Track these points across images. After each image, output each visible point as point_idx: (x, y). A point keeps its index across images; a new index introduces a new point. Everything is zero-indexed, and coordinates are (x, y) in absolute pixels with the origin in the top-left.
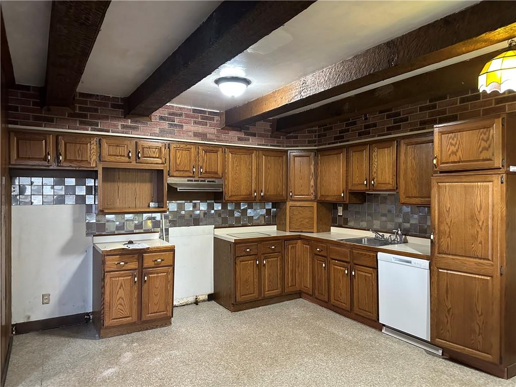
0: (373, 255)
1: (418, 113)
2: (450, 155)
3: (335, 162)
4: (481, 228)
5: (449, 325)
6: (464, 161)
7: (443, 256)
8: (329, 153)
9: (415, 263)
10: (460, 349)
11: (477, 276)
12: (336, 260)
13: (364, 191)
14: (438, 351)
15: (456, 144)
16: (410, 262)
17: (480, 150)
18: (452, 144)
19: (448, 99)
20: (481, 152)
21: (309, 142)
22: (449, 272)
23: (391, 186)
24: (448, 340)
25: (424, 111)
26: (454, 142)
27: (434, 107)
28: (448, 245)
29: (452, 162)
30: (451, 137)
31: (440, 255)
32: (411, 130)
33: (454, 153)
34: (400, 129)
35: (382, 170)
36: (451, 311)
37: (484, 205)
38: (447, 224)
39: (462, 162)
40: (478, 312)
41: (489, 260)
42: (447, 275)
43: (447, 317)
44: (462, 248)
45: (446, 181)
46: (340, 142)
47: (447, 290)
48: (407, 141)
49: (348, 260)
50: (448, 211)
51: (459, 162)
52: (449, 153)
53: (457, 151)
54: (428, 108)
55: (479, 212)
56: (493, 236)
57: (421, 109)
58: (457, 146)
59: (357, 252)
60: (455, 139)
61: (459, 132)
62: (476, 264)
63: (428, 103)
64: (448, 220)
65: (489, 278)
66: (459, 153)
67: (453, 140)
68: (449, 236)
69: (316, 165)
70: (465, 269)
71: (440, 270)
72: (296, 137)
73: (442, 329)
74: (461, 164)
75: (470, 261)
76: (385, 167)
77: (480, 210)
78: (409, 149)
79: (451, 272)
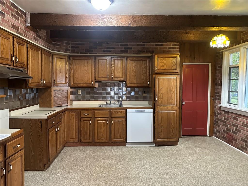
0: (124, 111)
1: (137, 46)
2: (161, 67)
3: (85, 64)
4: (173, 94)
5: (162, 132)
6: (167, 69)
7: (160, 106)
8: (80, 59)
9: (146, 111)
10: (166, 140)
11: (171, 112)
12: (99, 118)
13: (101, 81)
14: (154, 144)
15: (164, 62)
16: (144, 111)
17: (172, 65)
18: (162, 62)
19: (150, 43)
20: (173, 66)
21: (66, 50)
22: (162, 112)
23: (122, 78)
24: (162, 138)
25: (140, 46)
26: (163, 61)
27: (144, 45)
28: (162, 102)
29: (162, 69)
30: (162, 59)
31: (159, 106)
32: (134, 54)
33: (163, 66)
34: (128, 52)
35: (117, 71)
36: (163, 127)
37: (174, 86)
38: (161, 93)
39: (166, 69)
40: (172, 124)
41: (175, 105)
42: (161, 113)
43: (161, 129)
44: (167, 102)
45: (161, 77)
46: (90, 53)
47: (161, 119)
48: (130, 58)
49: (108, 116)
50: (162, 89)
51: (164, 69)
52: (161, 65)
53: (164, 65)
54: (142, 45)
55: (172, 88)
56: (176, 96)
57: (138, 45)
58: (164, 63)
59: (114, 111)
60: (164, 60)
61: (165, 58)
62: (172, 107)
63: (141, 43)
64: (162, 92)
65: (175, 111)
66: (165, 66)
67: (163, 60)
68: (162, 98)
69: (69, 64)
70: (168, 110)
71: (159, 112)
72: (58, 45)
73: (160, 135)
74: (165, 70)
75: (169, 106)
76: (119, 70)
77: (173, 87)
78: (131, 62)
79: (163, 112)
